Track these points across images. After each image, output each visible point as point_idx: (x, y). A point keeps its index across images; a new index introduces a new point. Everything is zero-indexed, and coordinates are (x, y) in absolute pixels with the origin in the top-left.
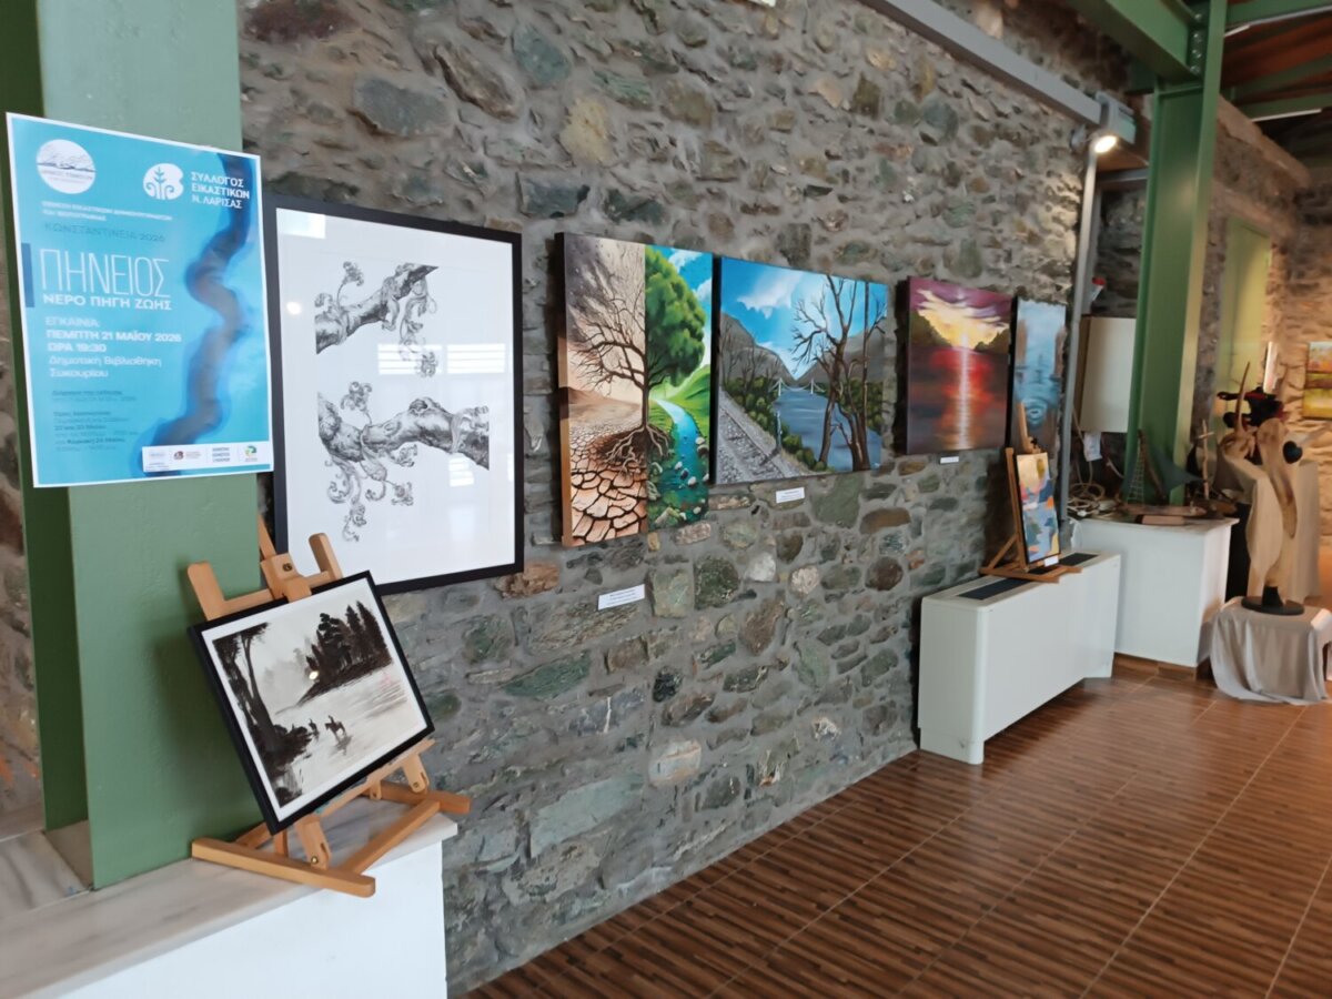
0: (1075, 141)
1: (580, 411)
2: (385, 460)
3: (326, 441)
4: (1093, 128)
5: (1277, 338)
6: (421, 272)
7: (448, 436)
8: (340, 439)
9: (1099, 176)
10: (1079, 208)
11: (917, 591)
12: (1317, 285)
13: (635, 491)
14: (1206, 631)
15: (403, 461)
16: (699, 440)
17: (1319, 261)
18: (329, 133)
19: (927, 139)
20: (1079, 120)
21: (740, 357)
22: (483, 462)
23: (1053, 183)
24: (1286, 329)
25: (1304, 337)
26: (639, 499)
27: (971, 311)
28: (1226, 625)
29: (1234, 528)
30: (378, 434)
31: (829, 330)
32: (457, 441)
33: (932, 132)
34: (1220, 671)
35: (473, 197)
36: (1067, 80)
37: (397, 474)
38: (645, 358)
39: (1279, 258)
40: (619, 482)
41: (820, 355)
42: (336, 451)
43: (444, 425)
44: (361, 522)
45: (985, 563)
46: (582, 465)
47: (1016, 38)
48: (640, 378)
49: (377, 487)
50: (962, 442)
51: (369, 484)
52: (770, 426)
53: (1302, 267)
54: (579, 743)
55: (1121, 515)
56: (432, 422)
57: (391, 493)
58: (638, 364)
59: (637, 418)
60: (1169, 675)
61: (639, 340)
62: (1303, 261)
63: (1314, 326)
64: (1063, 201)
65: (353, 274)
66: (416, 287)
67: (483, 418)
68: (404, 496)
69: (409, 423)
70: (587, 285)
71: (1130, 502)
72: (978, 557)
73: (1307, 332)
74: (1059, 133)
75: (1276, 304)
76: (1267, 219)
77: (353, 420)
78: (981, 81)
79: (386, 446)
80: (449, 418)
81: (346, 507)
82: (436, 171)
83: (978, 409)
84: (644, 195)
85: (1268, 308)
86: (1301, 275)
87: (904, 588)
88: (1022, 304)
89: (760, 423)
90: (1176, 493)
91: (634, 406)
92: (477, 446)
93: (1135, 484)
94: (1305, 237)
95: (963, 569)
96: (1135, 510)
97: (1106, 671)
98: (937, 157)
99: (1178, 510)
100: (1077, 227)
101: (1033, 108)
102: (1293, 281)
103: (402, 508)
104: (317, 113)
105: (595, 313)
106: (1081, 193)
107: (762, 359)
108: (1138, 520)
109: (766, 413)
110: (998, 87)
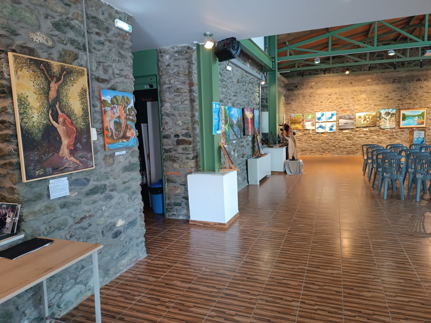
0: (258, 82)
4: (260, 80)
5: (285, 114)
9: (262, 88)
10: (259, 93)
11: (246, 159)
12: (291, 103)
14: (284, 165)
16: (228, 133)
17: (291, 98)
19: (243, 85)
20: (258, 78)
21: (231, 121)
23: (256, 89)
24: (287, 111)
25: (289, 113)
27: (249, 112)
28: (287, 164)
29: (286, 148)
31: (237, 116)
33: (244, 84)
34: (288, 171)
36: (257, 72)
38: (225, 121)
39: (284, 98)
40: (224, 138)
45: (253, 155)
47: (251, 67)
48: (224, 124)
50: (250, 134)
53: (288, 99)
55: (269, 147)
60: (280, 173)
61: (224, 119)
62: (288, 98)
63: (291, 111)
64: (257, 92)
71: (271, 144)
72: (252, 154)
73: (290, 112)
74: (256, 81)
75: (284, 107)
76: (282, 91)
78: (248, 75)
83: (251, 128)
85: (283, 108)
86: (288, 101)
87: (245, 158)
88: (254, 110)
90: (277, 142)
91: (224, 128)
93: (271, 141)
94: (288, 93)
95: (250, 155)
96: (272, 145)
97: (270, 174)
98: (244, 88)
99: (278, 145)
100: (259, 97)
101: (253, 78)
102: (286, 102)
106: (259, 91)
108: (272, 147)
110: (250, 75)
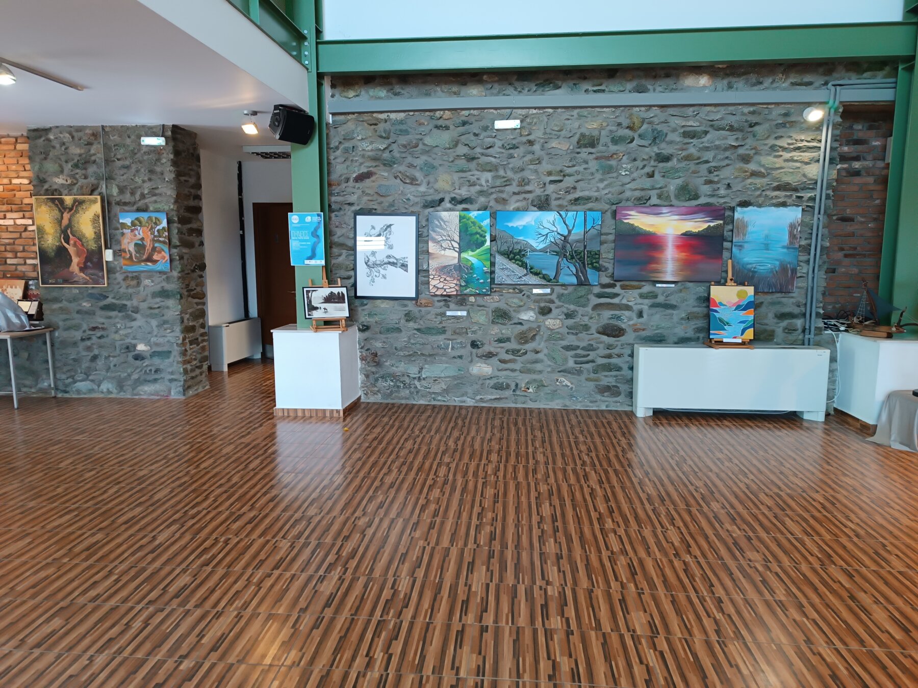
1: (434, 258)
2: (380, 268)
3: (366, 263)
6: (390, 226)
7: (396, 264)
8: (369, 263)
10: (818, 149)
11: (639, 342)
13: (455, 282)
15: (384, 269)
16: (485, 269)
18: (370, 198)
19: (641, 146)
20: (807, 103)
21: (506, 242)
22: (406, 271)
23: (782, 142)
26: (456, 285)
30: (378, 262)
31: (559, 231)
32: (399, 265)
33: (642, 143)
35: (407, 206)
36: (795, 84)
37: (382, 272)
38: (459, 244)
40: (448, 279)
41: (553, 240)
42: (368, 266)
43: (395, 261)
44: (374, 282)
46: (434, 273)
47: (727, 81)
48: (458, 250)
49: (378, 274)
51: (375, 273)
52: (524, 265)
54: (441, 352)
56: (392, 260)
57: (381, 276)
58: (456, 245)
59: (456, 261)
61: (457, 238)
64: (800, 148)
65: (373, 228)
66: (389, 229)
67: (406, 260)
68: (384, 277)
69: (386, 260)
70: (437, 225)
74: (785, 115)
77: (372, 259)
78: (689, 110)
79: (380, 265)
80: (397, 260)
81: (370, 278)
82: (396, 202)
84: (466, 197)
87: (629, 339)
89: (518, 264)
91: (455, 258)
92: (404, 266)
98: (647, 153)
100: (816, 161)
101: (749, 109)
103: (384, 279)
104: (368, 194)
105: (439, 232)
106: (819, 141)
107: (517, 243)
108: (859, 333)
109: (521, 261)
110: (707, 109)
